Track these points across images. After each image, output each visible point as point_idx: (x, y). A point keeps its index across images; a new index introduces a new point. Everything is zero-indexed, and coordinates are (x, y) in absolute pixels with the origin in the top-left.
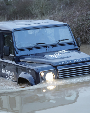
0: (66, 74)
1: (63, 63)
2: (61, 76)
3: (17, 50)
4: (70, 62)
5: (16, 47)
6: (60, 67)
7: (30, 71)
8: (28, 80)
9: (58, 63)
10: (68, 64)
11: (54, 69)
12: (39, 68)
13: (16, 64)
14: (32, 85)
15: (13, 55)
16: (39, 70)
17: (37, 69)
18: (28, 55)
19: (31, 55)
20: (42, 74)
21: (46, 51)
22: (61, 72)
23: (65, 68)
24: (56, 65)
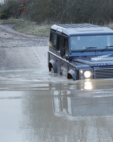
0: (100, 73)
1: (99, 65)
2: (96, 75)
3: (71, 51)
4: (105, 64)
5: (70, 49)
6: (96, 67)
7: (74, 69)
8: (72, 75)
9: (95, 64)
10: (103, 66)
11: (92, 69)
12: (80, 67)
13: (69, 62)
14: (74, 80)
15: (68, 56)
16: (80, 68)
17: (78, 67)
18: (79, 56)
19: (82, 56)
20: (82, 72)
21: (95, 54)
22: (96, 72)
23: (100, 68)
24: (94, 66)
